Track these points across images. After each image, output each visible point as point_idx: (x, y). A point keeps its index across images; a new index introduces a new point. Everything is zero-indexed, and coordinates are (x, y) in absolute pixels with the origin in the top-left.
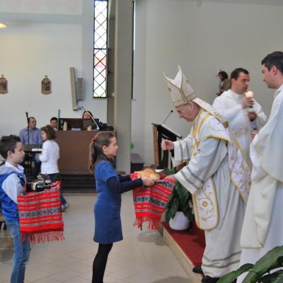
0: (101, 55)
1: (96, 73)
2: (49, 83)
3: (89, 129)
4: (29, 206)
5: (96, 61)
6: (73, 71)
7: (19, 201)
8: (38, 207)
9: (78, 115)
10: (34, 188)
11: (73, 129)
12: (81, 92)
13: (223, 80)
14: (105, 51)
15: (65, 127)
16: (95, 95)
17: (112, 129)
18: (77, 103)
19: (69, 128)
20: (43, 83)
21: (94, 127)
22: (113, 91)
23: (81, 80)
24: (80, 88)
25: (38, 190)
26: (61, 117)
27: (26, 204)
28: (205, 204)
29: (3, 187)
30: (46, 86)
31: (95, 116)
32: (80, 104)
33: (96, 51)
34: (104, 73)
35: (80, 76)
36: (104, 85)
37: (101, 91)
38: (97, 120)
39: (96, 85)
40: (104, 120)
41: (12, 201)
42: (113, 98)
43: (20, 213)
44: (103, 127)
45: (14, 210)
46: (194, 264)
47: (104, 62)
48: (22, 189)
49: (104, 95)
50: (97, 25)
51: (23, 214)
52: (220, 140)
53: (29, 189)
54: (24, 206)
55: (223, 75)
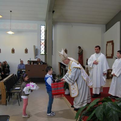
0: (43, 42)
1: (41, 47)
2: (27, 50)
3: (39, 64)
4: (55, 87)
5: (41, 43)
6: (34, 46)
7: (52, 85)
8: (57, 87)
9: (36, 60)
10: (56, 81)
11: (35, 64)
12: (37, 53)
13: (79, 49)
14: (44, 41)
15: (32, 63)
16: (41, 54)
17: (46, 64)
18: (36, 56)
20: (25, 50)
21: (41, 63)
22: (47, 52)
23: (37, 49)
24: (37, 52)
25: (57, 82)
26: (31, 60)
27: (54, 86)
28: (74, 89)
29: (47, 81)
30: (26, 51)
31: (41, 60)
32: (37, 56)
33: (41, 40)
34: (44, 47)
35: (36, 48)
36: (44, 51)
37: (43, 53)
38: (42, 61)
39: (41, 51)
40: (44, 61)
41: (49, 85)
42: (47, 55)
43: (52, 89)
44: (44, 63)
45: (50, 88)
46: (72, 105)
47: (44, 44)
48: (52, 82)
49: (44, 54)
50: (42, 33)
51: (53, 89)
52: (77, 68)
53: (54, 81)
54: (53, 87)
55: (80, 48)
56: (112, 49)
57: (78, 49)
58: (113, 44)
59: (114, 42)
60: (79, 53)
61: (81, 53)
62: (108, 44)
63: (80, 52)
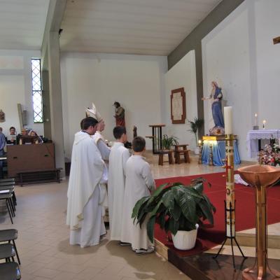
1: (35, 107)
2: (3, 115)
3: (37, 142)
5: (35, 99)
6: (20, 106)
11: (26, 143)
12: (25, 119)
13: (117, 108)
14: (40, 92)
16: (35, 121)
19: (23, 143)
23: (25, 111)
24: (25, 115)
30: (1, 117)
33: (34, 92)
34: (40, 107)
35: (24, 109)
36: (41, 115)
37: (39, 118)
38: (41, 136)
39: (35, 115)
44: (46, 141)
47: (40, 99)
49: (41, 121)
50: (33, 75)
55: (117, 105)
56: (182, 106)
57: (114, 107)
58: (183, 95)
59: (185, 91)
60: (116, 117)
61: (120, 115)
62: (175, 95)
63: (118, 114)
